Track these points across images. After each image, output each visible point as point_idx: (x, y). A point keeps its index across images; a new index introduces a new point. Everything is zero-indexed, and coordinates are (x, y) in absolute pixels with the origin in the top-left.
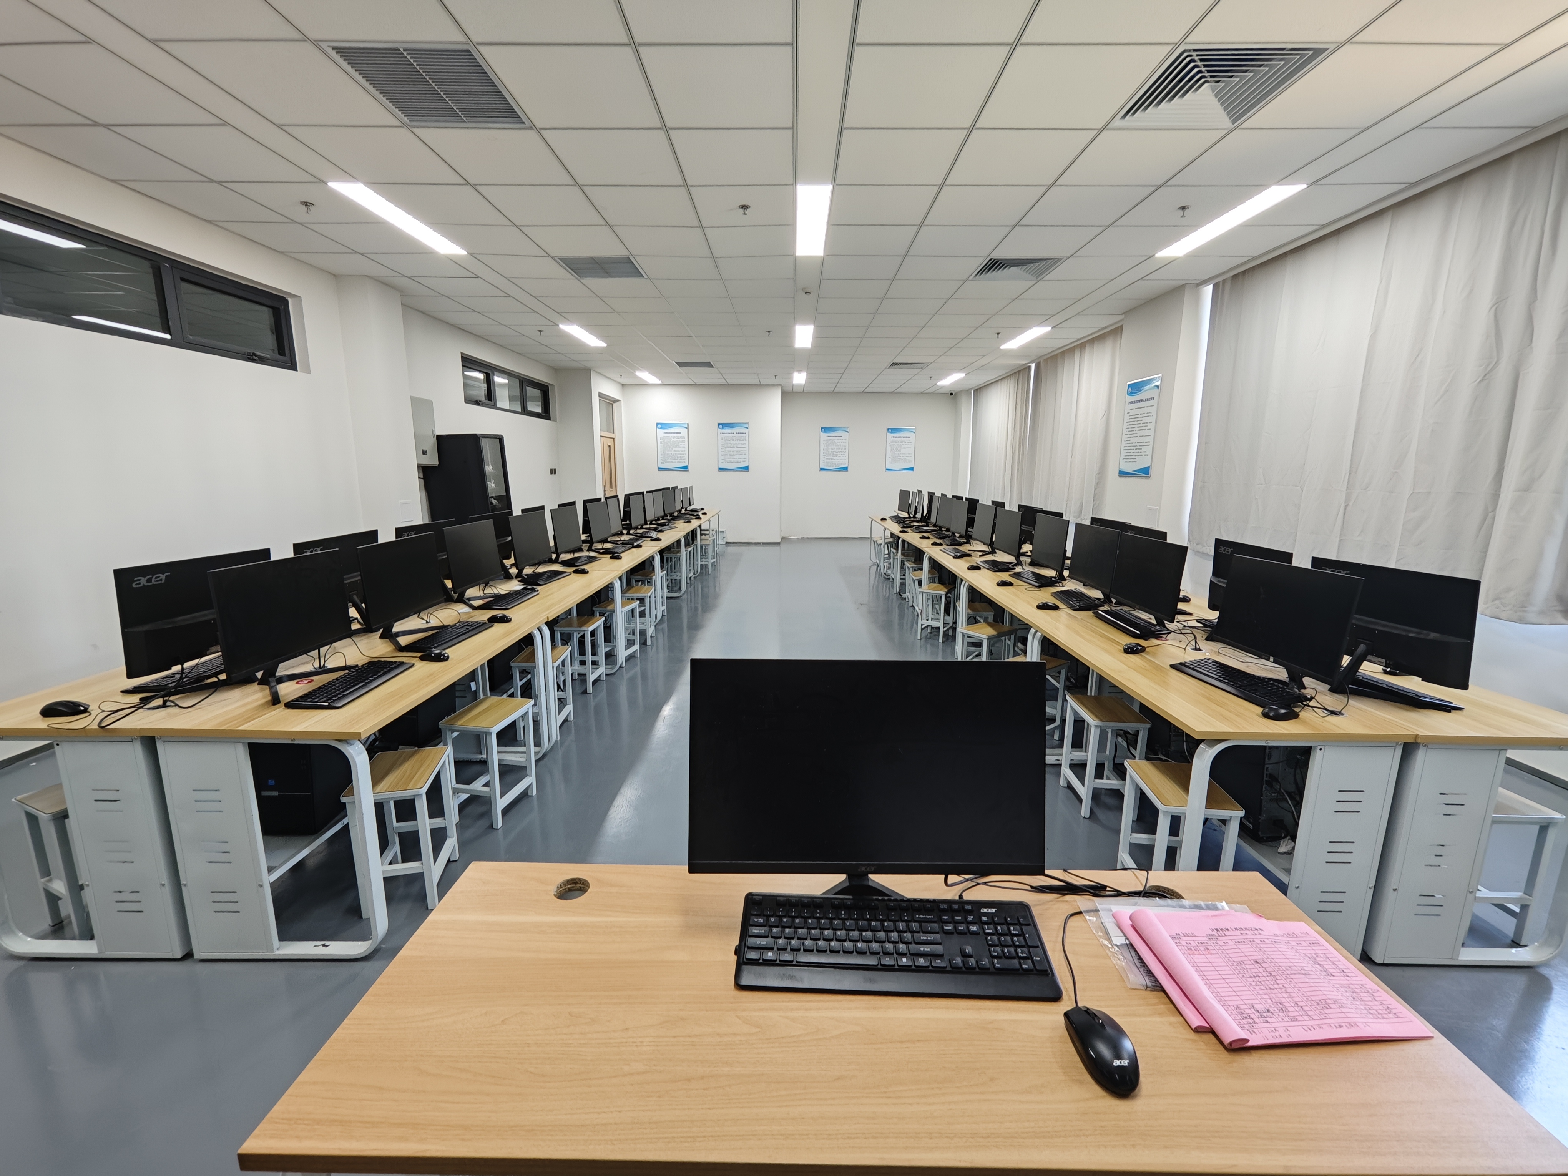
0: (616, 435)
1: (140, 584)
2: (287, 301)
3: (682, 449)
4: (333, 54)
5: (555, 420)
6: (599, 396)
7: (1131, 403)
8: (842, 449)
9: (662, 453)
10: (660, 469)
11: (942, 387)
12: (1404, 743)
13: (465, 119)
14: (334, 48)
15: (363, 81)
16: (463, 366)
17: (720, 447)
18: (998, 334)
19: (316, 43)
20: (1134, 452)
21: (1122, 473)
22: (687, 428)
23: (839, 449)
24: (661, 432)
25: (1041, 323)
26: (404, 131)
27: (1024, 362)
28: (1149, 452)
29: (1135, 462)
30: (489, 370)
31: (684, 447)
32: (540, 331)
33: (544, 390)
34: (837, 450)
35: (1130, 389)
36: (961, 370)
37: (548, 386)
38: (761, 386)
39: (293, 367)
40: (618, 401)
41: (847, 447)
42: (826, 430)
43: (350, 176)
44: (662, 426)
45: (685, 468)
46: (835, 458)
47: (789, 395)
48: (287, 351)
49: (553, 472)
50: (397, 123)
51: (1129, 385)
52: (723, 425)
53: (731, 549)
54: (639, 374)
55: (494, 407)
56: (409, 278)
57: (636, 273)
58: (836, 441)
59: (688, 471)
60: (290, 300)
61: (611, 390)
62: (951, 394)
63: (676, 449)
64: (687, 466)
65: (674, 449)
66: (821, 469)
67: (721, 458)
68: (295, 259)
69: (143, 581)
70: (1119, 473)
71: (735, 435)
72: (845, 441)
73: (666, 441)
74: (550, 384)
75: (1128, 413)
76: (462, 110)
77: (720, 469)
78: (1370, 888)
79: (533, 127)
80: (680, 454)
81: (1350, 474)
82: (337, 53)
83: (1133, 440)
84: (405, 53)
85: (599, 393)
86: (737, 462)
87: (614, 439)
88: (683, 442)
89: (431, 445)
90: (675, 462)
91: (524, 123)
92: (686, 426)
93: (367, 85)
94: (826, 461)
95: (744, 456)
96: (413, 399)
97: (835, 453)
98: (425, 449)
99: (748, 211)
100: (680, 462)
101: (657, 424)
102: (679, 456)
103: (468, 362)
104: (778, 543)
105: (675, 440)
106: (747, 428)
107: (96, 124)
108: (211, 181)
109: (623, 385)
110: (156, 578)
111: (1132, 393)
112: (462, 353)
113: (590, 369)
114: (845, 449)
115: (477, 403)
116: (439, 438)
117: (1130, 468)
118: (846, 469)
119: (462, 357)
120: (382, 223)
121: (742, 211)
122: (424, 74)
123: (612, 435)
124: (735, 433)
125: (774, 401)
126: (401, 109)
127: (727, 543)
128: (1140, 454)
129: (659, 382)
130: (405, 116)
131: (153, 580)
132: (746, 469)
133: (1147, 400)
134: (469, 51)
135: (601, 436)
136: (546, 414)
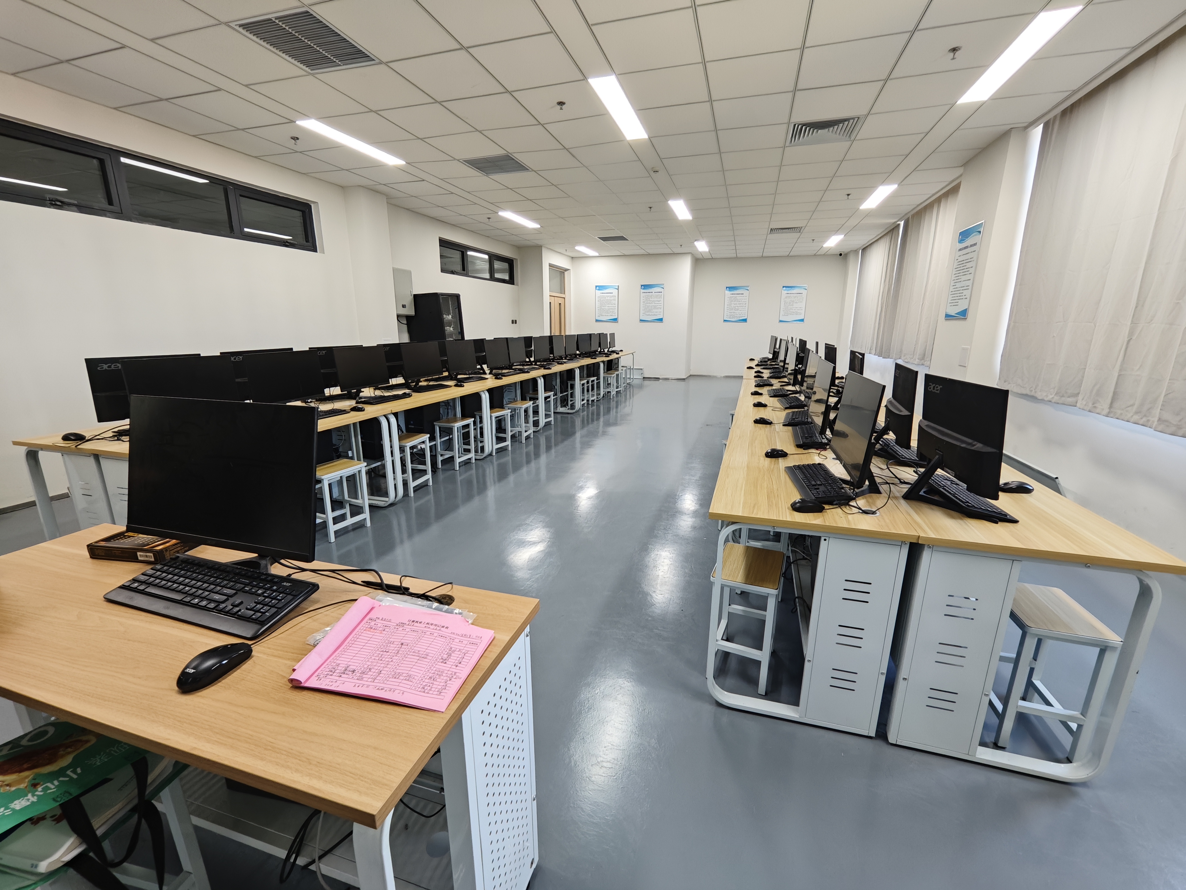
0: (566, 296)
1: (103, 368)
2: (311, 206)
3: (613, 305)
4: (241, 29)
5: (517, 285)
6: (549, 266)
7: (960, 250)
8: (743, 304)
9: (599, 308)
10: (597, 321)
11: (830, 249)
12: (910, 543)
13: (340, 63)
14: (240, 26)
15: (268, 46)
16: (440, 246)
17: (642, 303)
18: (848, 195)
19: (227, 24)
20: (957, 296)
21: (948, 317)
22: (618, 289)
23: (740, 304)
24: (598, 292)
25: (884, 182)
26: (311, 77)
27: (893, 221)
28: (968, 296)
29: (957, 305)
30: (463, 249)
31: (614, 304)
32: (489, 218)
33: (510, 262)
34: (739, 305)
35: (960, 237)
36: (836, 231)
37: (513, 260)
38: (674, 254)
39: (315, 250)
40: (568, 270)
41: (747, 304)
42: (730, 288)
43: (305, 116)
44: (599, 288)
45: (615, 320)
46: (736, 312)
47: (698, 261)
48: (310, 239)
49: (514, 322)
50: (304, 73)
51: (960, 233)
52: (645, 287)
53: (647, 382)
54: (578, 248)
55: (467, 275)
56: (384, 185)
57: (520, 167)
58: (738, 298)
59: (618, 322)
60: (312, 205)
61: (561, 262)
62: (841, 255)
63: (609, 305)
64: (616, 318)
65: (607, 305)
66: (725, 321)
67: (642, 312)
68: (314, 177)
69: (105, 367)
70: (945, 317)
71: (653, 293)
72: (746, 298)
73: (602, 299)
74: (515, 259)
75: (957, 260)
76: (335, 56)
77: (640, 320)
78: (882, 674)
79: (381, 63)
80: (612, 309)
81: (1136, 307)
82: (243, 29)
83: (958, 285)
84: (277, 21)
85: (549, 264)
86: (655, 315)
87: (564, 298)
88: (614, 300)
89: (409, 300)
90: (608, 316)
91: (374, 60)
92: (617, 288)
93: (271, 48)
94: (729, 314)
95: (659, 310)
96: (395, 271)
97: (737, 308)
98: (404, 304)
99: (564, 107)
100: (612, 315)
101: (596, 287)
102: (611, 310)
103: (444, 243)
104: (684, 379)
105: (609, 298)
106: (663, 288)
107: (161, 100)
108: (238, 129)
109: (572, 258)
110: (114, 366)
111: (961, 240)
112: (439, 237)
113: (542, 246)
114: (746, 304)
115: (453, 272)
116: (416, 296)
117: (953, 311)
118: (745, 320)
119: (440, 240)
120: (343, 146)
121: (559, 107)
122: (297, 34)
123: (563, 296)
124: (653, 292)
125: (685, 266)
126: (302, 62)
127: (644, 378)
128: (961, 297)
129: (597, 254)
130: (307, 67)
131: (113, 366)
132: (661, 320)
133: (971, 246)
134: (308, 12)
135: (550, 296)
136: (511, 281)
